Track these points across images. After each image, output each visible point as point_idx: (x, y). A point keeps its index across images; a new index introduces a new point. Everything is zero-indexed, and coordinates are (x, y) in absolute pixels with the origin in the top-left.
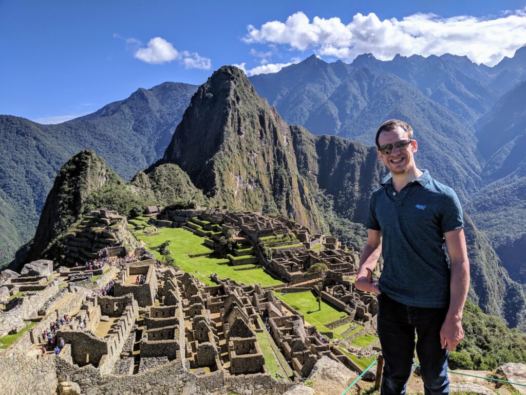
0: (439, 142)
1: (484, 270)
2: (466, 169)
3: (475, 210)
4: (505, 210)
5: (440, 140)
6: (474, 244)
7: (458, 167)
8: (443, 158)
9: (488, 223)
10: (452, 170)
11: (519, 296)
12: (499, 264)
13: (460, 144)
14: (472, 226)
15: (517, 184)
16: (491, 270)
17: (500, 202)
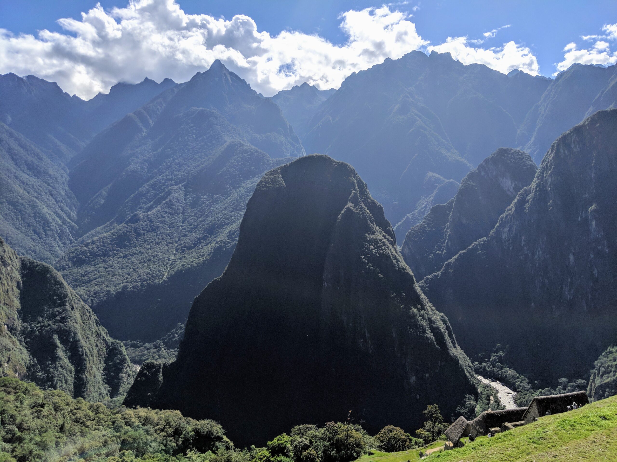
0: (23, 183)
1: (79, 334)
2: (60, 217)
3: (70, 264)
4: (105, 261)
5: (25, 180)
6: (66, 305)
7: (49, 214)
8: (29, 202)
9: (86, 278)
10: (42, 217)
11: (121, 354)
12: (97, 323)
13: (51, 186)
14: (62, 284)
15: (116, 231)
16: (88, 332)
17: (99, 252)
